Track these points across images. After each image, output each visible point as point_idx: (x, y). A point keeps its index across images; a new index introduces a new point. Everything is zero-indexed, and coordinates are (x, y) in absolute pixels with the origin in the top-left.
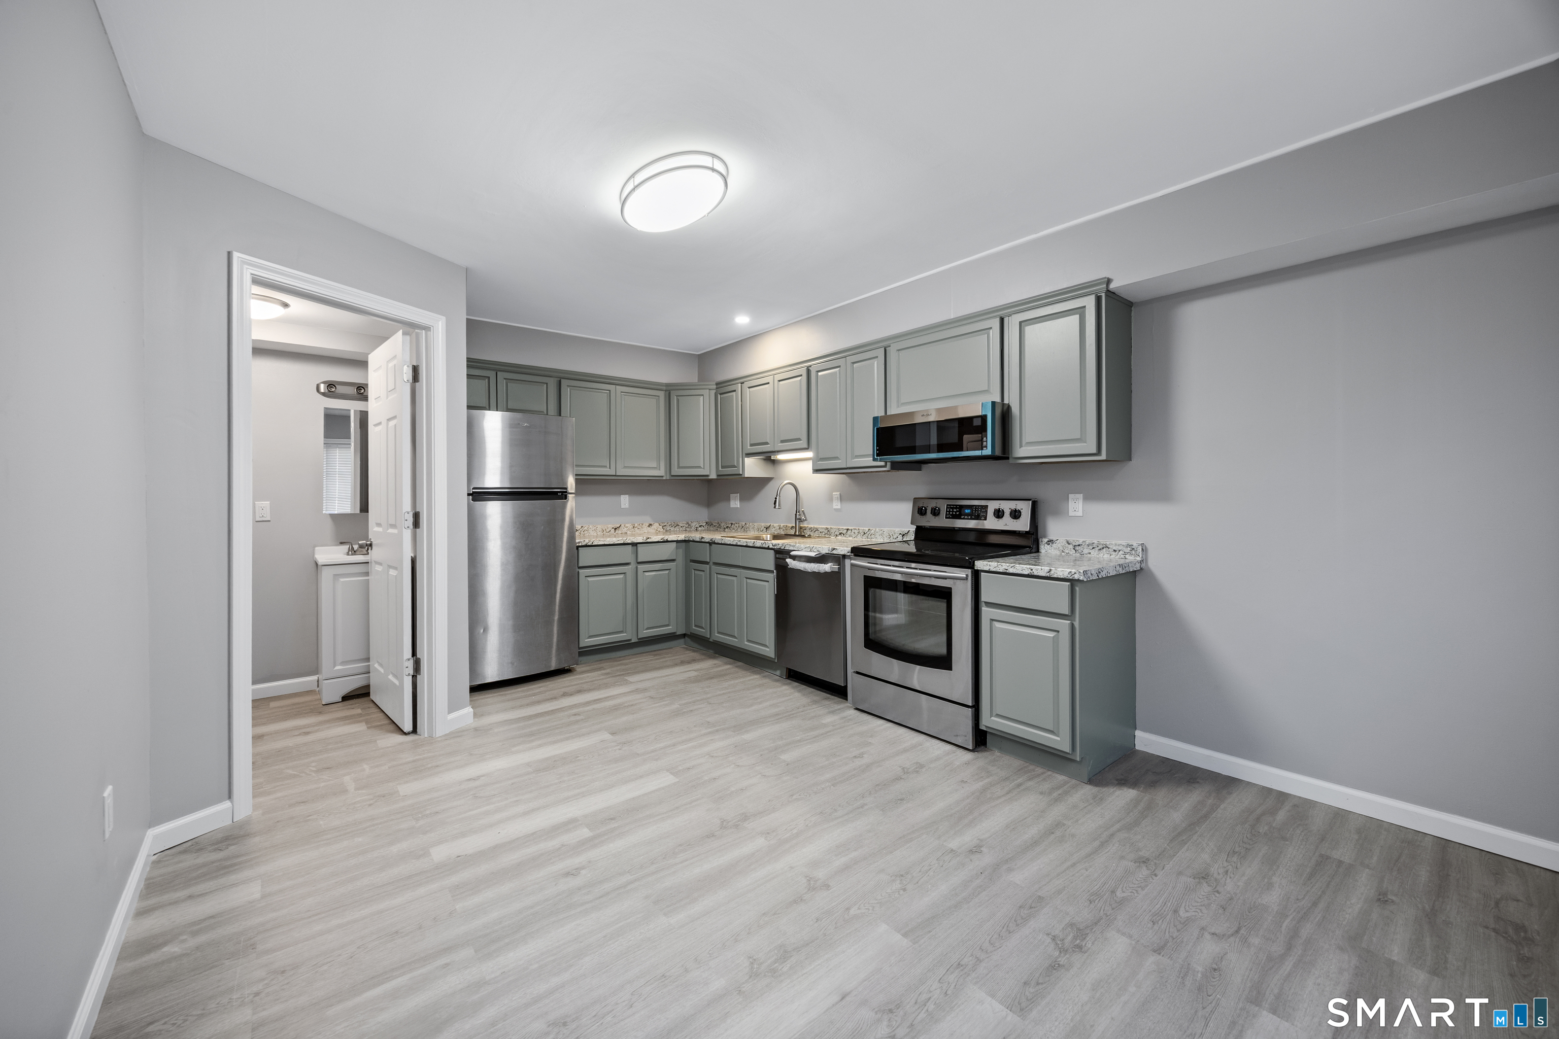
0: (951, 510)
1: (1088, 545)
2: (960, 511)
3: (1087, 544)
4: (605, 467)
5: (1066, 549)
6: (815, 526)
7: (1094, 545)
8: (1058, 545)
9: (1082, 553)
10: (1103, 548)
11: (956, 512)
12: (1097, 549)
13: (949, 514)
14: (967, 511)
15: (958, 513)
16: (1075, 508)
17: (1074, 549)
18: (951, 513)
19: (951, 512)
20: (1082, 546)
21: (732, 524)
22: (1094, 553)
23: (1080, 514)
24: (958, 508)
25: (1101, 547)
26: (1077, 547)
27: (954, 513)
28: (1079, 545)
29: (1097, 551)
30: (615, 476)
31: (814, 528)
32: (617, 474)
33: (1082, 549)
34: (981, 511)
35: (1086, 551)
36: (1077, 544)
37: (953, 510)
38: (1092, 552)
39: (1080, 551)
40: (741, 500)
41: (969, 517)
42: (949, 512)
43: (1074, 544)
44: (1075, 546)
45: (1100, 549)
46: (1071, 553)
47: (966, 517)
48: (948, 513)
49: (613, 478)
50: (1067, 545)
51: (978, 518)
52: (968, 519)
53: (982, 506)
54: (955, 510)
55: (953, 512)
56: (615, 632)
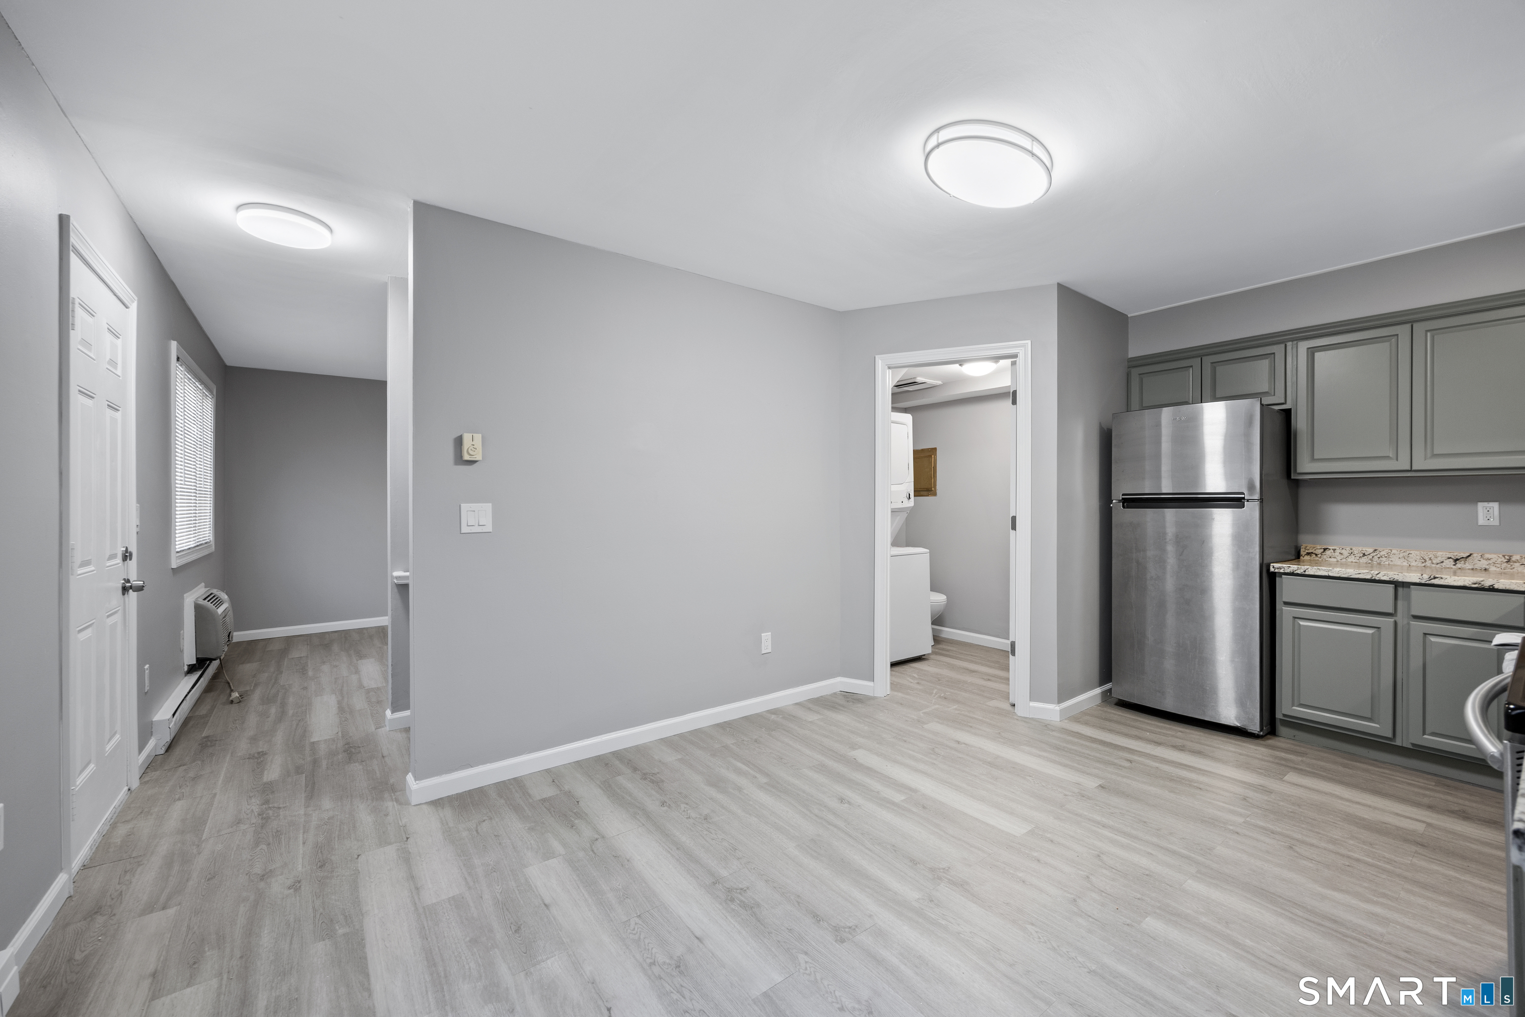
4: (1387, 457)
30: (1411, 471)
32: (1414, 468)
49: (1409, 474)
56: (1350, 714)
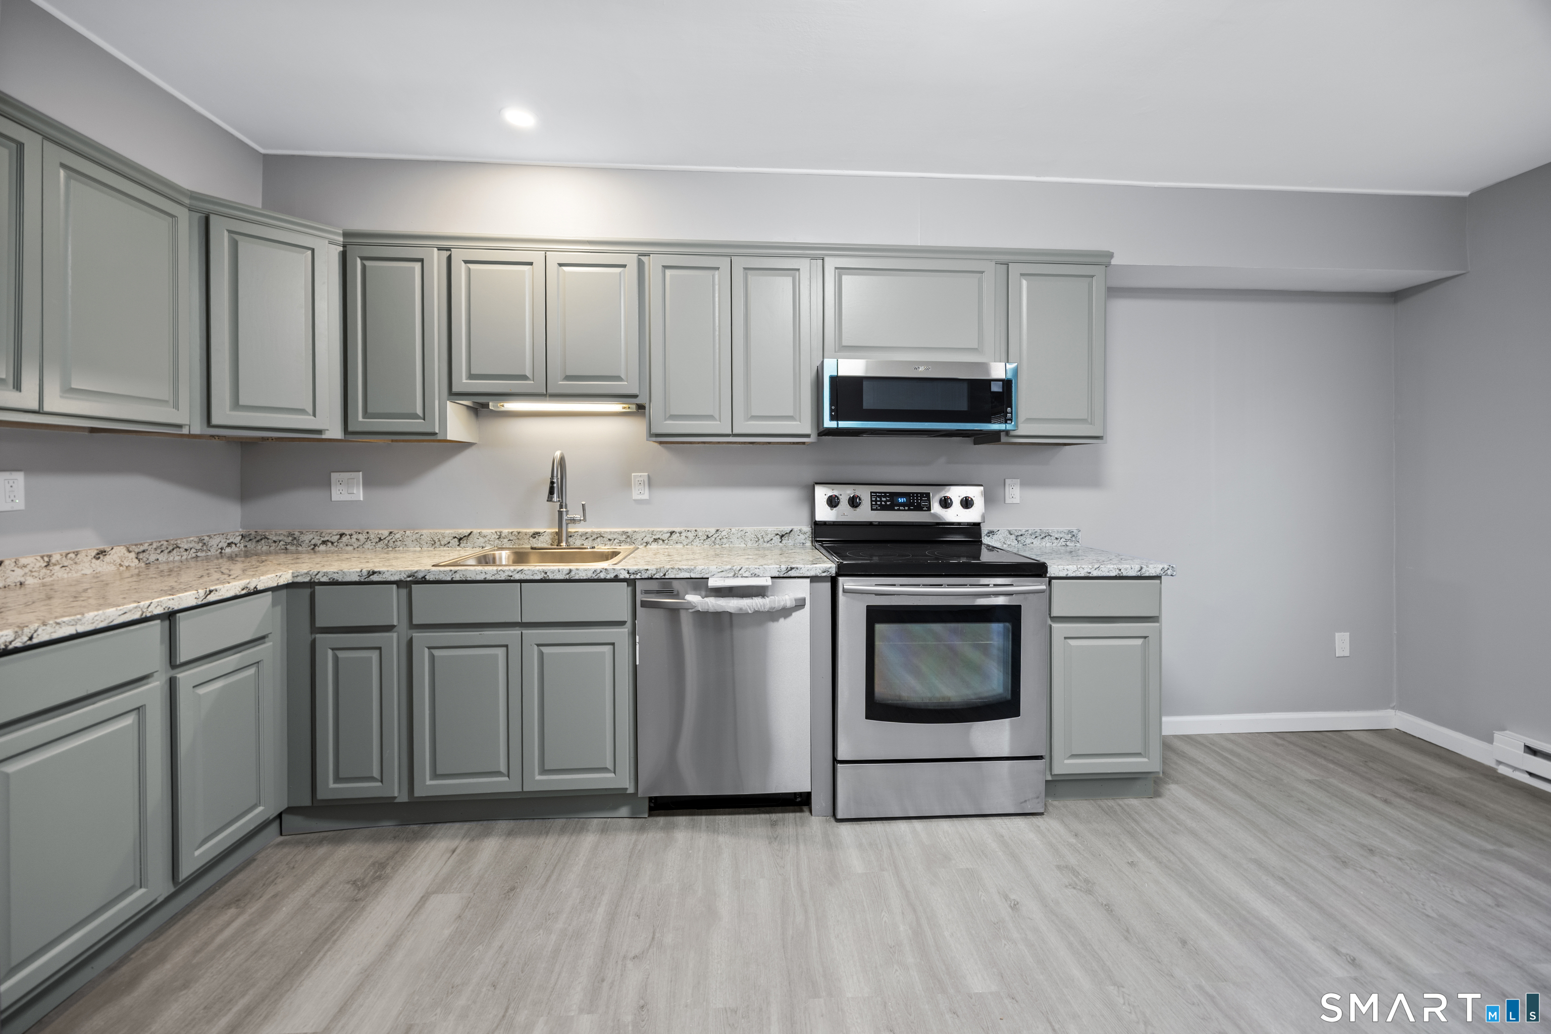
0: (878, 499)
1: (1031, 535)
2: (892, 501)
3: (1030, 533)
5: (1008, 541)
6: (596, 530)
7: (1037, 533)
8: (1000, 536)
9: (1024, 544)
10: (1045, 537)
11: (885, 502)
12: (1040, 537)
13: (876, 504)
14: (901, 500)
15: (888, 503)
16: (1013, 495)
17: (1016, 539)
18: (879, 503)
19: (879, 501)
20: (1025, 536)
21: (342, 535)
22: (1037, 542)
23: (1017, 500)
24: (888, 496)
25: (1043, 535)
26: (1020, 537)
27: (883, 503)
28: (1021, 535)
29: (1039, 540)
31: (593, 533)
33: (1024, 539)
34: (921, 500)
35: (1028, 541)
36: (1020, 533)
37: (881, 499)
38: (1035, 541)
39: (1022, 541)
40: (368, 483)
41: (906, 508)
42: (876, 501)
43: (1016, 534)
44: (1017, 536)
45: (1043, 538)
46: (1013, 544)
47: (901, 508)
48: (874, 503)
50: (1009, 536)
51: (919, 508)
52: (905, 510)
53: (922, 494)
54: (884, 499)
55: (881, 501)
